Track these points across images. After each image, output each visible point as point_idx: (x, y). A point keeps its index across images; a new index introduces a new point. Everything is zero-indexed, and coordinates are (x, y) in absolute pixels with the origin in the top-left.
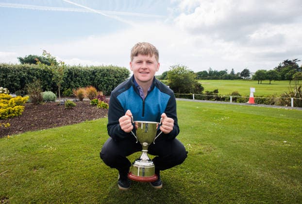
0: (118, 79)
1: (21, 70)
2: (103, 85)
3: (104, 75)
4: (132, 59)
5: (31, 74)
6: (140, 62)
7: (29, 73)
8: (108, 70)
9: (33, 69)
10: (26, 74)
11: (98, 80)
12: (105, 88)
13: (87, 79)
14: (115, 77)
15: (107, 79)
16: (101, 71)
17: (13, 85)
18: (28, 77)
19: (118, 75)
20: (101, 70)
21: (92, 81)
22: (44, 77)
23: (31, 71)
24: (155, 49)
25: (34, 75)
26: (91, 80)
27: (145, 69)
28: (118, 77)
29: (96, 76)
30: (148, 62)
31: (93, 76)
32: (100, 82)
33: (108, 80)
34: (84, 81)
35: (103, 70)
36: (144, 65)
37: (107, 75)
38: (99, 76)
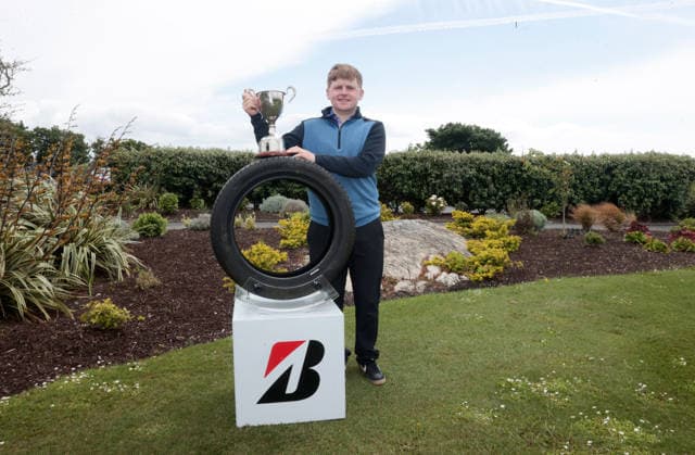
0: (670, 184)
1: (465, 164)
2: (630, 197)
3: (633, 175)
4: (329, 86)
5: (482, 171)
6: (340, 87)
7: (479, 170)
8: (643, 164)
9: (487, 162)
10: (473, 172)
11: (620, 187)
12: (635, 204)
13: (593, 184)
14: (662, 180)
15: (640, 184)
16: (626, 165)
17: (451, 192)
18: (477, 178)
19: (669, 174)
20: (627, 163)
21: (604, 188)
22: (505, 176)
23: (482, 167)
24: (357, 71)
25: (487, 174)
26: (602, 184)
27: (345, 96)
28: (670, 180)
29: (613, 176)
30: (349, 88)
31: (608, 177)
32: (623, 189)
33: (643, 185)
34: (586, 188)
35: (633, 164)
36: (344, 91)
37: (641, 175)
38: (621, 176)
